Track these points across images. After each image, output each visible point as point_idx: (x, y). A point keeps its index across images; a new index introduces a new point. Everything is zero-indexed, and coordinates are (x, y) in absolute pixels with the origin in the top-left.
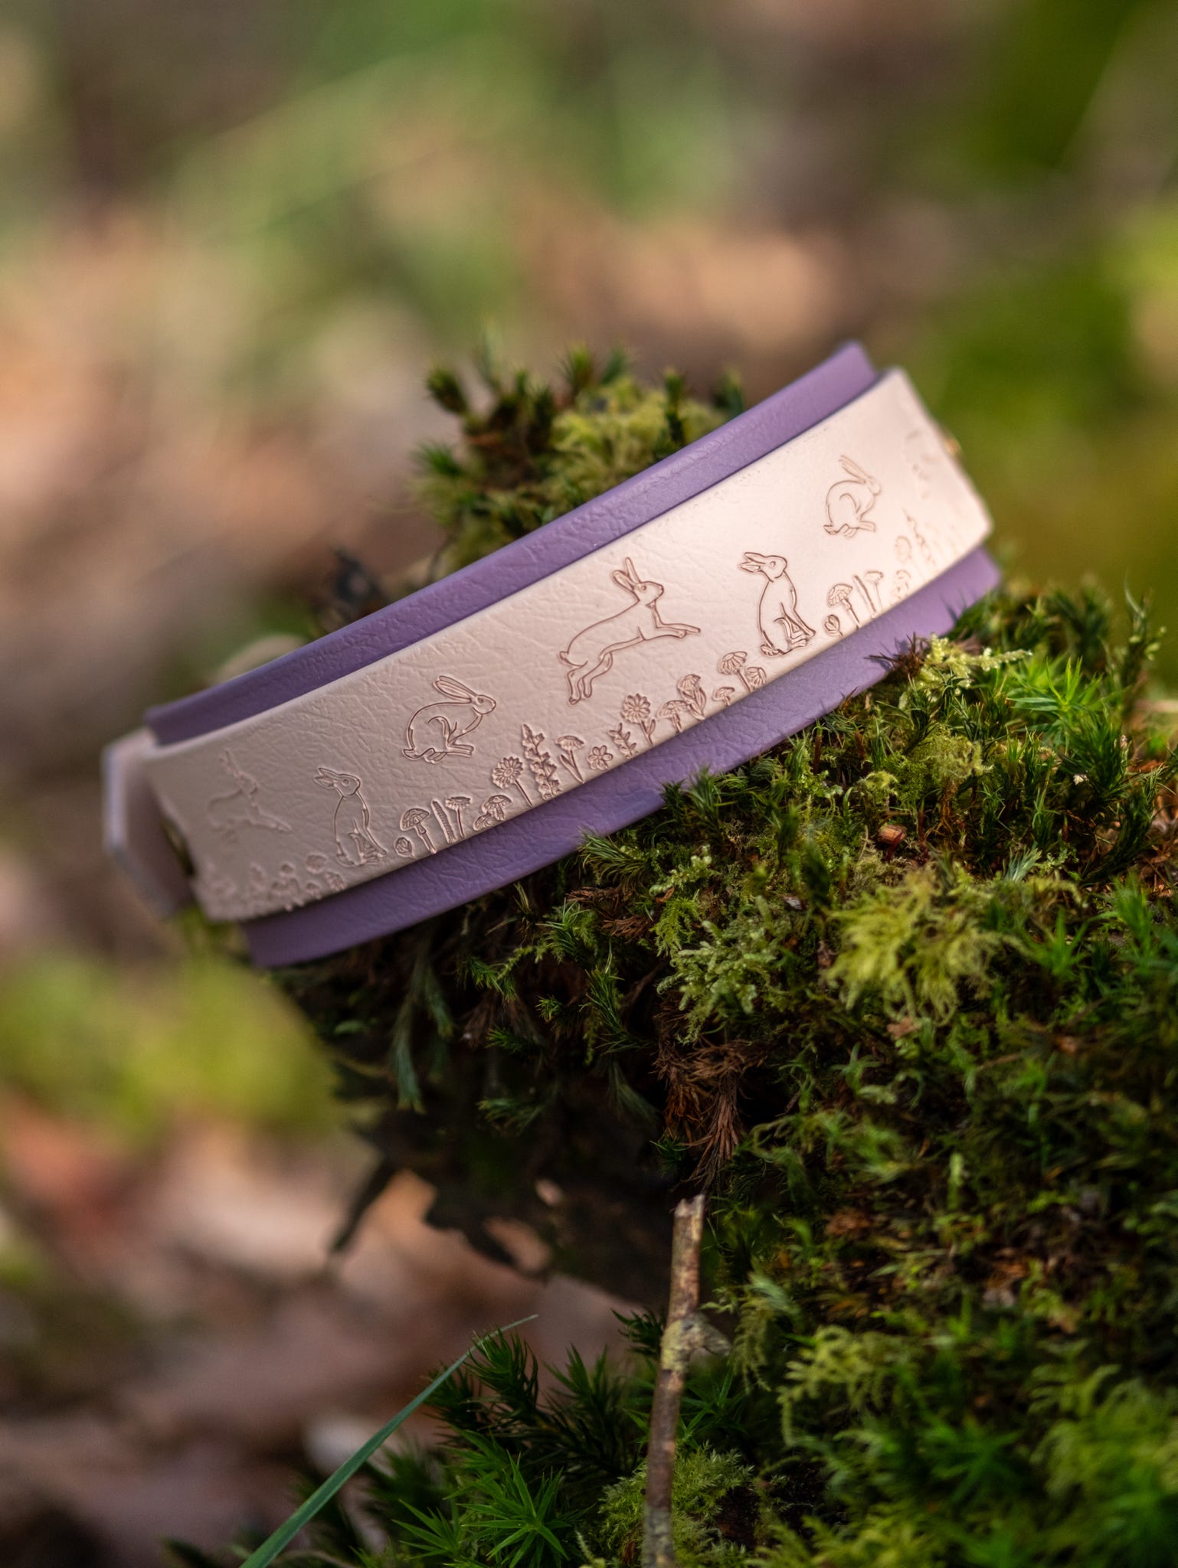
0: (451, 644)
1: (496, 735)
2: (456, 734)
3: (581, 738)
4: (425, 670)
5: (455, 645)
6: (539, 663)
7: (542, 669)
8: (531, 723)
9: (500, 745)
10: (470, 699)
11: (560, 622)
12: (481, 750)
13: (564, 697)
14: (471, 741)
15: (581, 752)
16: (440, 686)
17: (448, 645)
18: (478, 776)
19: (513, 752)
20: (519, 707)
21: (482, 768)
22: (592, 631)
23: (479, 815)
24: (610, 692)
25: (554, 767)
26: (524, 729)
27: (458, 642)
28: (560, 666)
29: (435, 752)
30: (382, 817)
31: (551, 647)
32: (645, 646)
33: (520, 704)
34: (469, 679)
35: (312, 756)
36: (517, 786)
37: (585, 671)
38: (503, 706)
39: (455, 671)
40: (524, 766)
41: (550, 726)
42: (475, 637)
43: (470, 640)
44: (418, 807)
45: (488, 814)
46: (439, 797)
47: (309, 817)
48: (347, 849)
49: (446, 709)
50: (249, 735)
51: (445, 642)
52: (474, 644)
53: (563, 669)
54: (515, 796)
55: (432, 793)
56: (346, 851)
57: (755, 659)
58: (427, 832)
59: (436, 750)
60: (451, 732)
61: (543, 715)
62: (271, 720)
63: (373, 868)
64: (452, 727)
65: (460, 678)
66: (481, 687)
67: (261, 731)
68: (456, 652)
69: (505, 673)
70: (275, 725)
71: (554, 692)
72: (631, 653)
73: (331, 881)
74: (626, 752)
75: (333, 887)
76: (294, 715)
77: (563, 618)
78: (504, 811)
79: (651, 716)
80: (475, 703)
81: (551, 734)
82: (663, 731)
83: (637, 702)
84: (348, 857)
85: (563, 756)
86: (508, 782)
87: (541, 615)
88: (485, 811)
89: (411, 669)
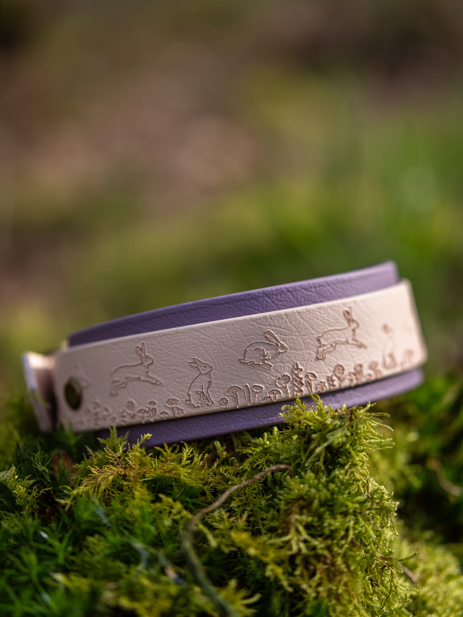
0: (277, 318)
1: (283, 363)
2: (267, 358)
3: (317, 375)
4: (261, 326)
5: (278, 319)
6: (309, 338)
7: (310, 341)
8: (299, 363)
9: (283, 368)
10: (277, 344)
11: (321, 323)
12: (275, 368)
13: (314, 355)
14: (272, 363)
15: (315, 381)
16: (266, 335)
17: (275, 318)
18: (270, 379)
19: (288, 373)
20: (296, 354)
21: (273, 376)
22: (332, 332)
23: (265, 396)
24: (333, 359)
25: (303, 384)
26: (295, 364)
27: (279, 318)
28: (317, 342)
29: (254, 363)
30: (217, 386)
31: (315, 333)
32: (348, 346)
33: (297, 353)
34: (280, 336)
35: (191, 351)
36: (285, 388)
37: (325, 348)
38: (290, 351)
39: (275, 330)
40: (291, 380)
41: (306, 366)
42: (287, 318)
43: (285, 318)
44: (237, 386)
45: (270, 397)
46: (249, 384)
47: (177, 380)
48: (193, 398)
49: (266, 346)
50: (160, 337)
51: (274, 317)
52: (286, 321)
53: (317, 344)
54: (283, 392)
55: (246, 381)
56: (192, 399)
57: (380, 368)
58: (238, 398)
59: (255, 363)
60: (264, 356)
61: (305, 360)
62: (177, 332)
63: (203, 409)
64: (265, 354)
65: (276, 334)
66: (283, 341)
67: (168, 336)
68: (278, 322)
69: (295, 337)
70: (178, 334)
71: (312, 352)
72: (343, 347)
73: (176, 412)
74: (332, 387)
75: (176, 415)
76: (190, 331)
77: (323, 322)
78: (277, 398)
79: (344, 376)
80: (279, 346)
81: (305, 369)
82: (346, 383)
83: (340, 368)
84: (192, 401)
85: (308, 381)
86: (282, 385)
87: (316, 318)
88: (268, 395)
89: (255, 323)
